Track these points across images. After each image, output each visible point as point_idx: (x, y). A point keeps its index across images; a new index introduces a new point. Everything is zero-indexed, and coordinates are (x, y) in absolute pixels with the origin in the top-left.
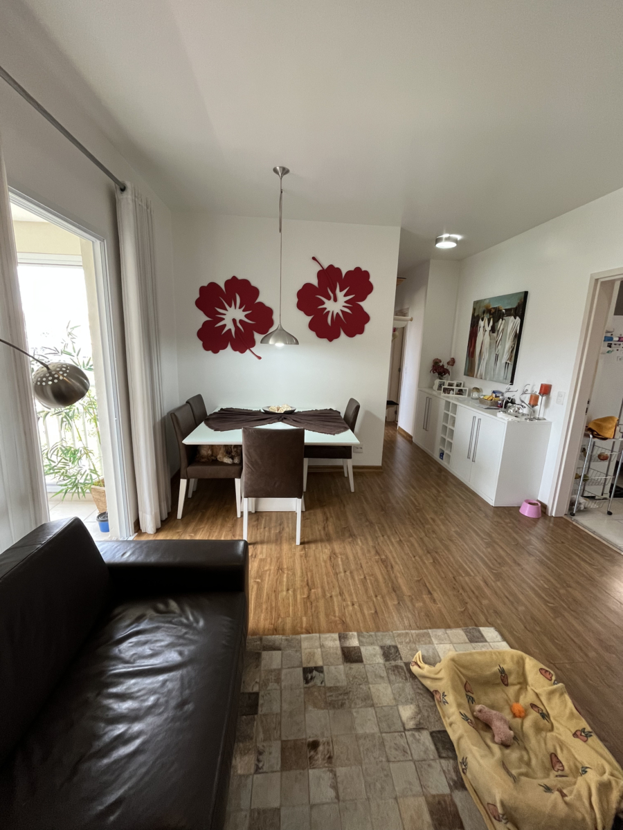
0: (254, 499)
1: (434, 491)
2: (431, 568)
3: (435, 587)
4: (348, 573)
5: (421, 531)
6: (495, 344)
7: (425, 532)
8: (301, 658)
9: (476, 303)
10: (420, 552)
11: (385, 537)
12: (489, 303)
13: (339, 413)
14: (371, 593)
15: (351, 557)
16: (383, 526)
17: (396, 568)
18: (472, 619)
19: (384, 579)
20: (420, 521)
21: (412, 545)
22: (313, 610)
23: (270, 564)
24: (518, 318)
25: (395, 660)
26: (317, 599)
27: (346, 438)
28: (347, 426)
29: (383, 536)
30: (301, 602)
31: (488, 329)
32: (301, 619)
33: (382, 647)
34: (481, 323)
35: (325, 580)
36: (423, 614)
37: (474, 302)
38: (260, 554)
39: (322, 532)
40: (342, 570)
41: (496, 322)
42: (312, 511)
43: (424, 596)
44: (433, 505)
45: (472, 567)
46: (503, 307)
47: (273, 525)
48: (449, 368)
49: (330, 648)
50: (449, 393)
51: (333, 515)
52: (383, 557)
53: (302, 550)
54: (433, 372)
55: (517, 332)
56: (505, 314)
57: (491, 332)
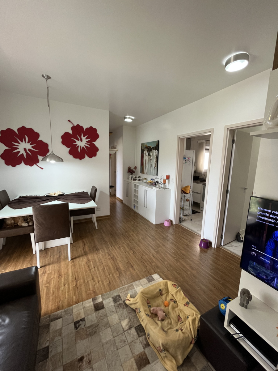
0: (43, 242)
1: (133, 223)
2: (133, 256)
3: (134, 263)
4: (96, 268)
5: (128, 240)
6: (150, 160)
7: (129, 240)
8: (73, 318)
9: (142, 144)
10: (128, 250)
11: (113, 247)
13: (88, 193)
14: (107, 274)
15: (97, 260)
16: (112, 242)
17: (118, 259)
18: (149, 273)
19: (113, 266)
20: (127, 236)
21: (124, 247)
22: (79, 291)
23: (54, 274)
24: (157, 150)
25: (119, 301)
26: (81, 285)
27: (91, 204)
28: (91, 199)
29: (112, 246)
30: (72, 289)
31: (147, 154)
32: (72, 297)
33: (113, 298)
34: (145, 152)
35: (85, 274)
36: (130, 277)
38: (48, 271)
39: (82, 252)
40: (93, 267)
42: (77, 242)
43: (130, 269)
44: (132, 228)
45: (148, 251)
47: (55, 253)
48: (135, 170)
49: (88, 307)
50: (135, 181)
51: (87, 242)
52: (112, 256)
53: (72, 263)
54: (128, 172)
55: (157, 156)
56: (152, 149)
57: (148, 156)
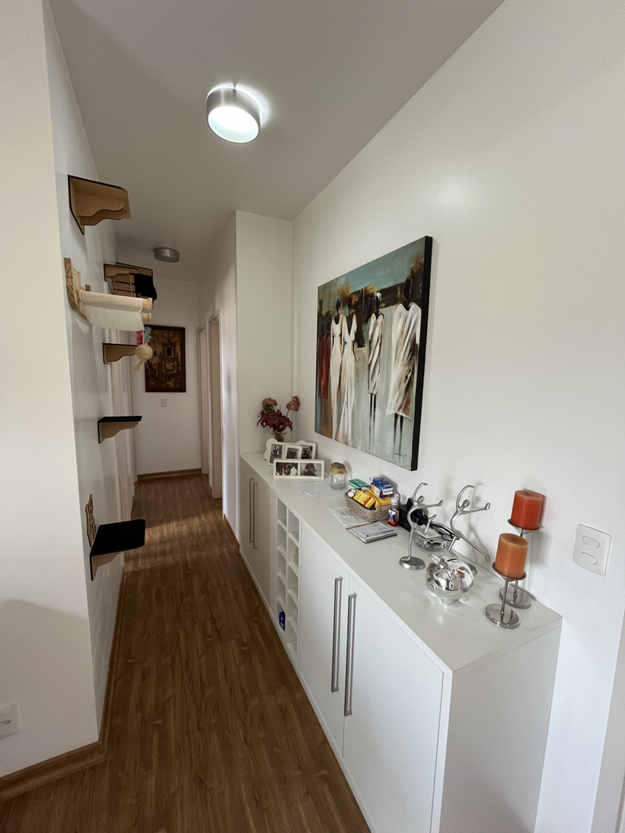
6: (367, 370)
9: (323, 289)
12: (347, 283)
24: (414, 306)
31: (350, 338)
34: (335, 328)
37: (319, 288)
41: (363, 321)
46: (376, 286)
48: (291, 416)
50: (288, 474)
54: (262, 424)
55: (415, 340)
56: (383, 302)
57: (356, 346)
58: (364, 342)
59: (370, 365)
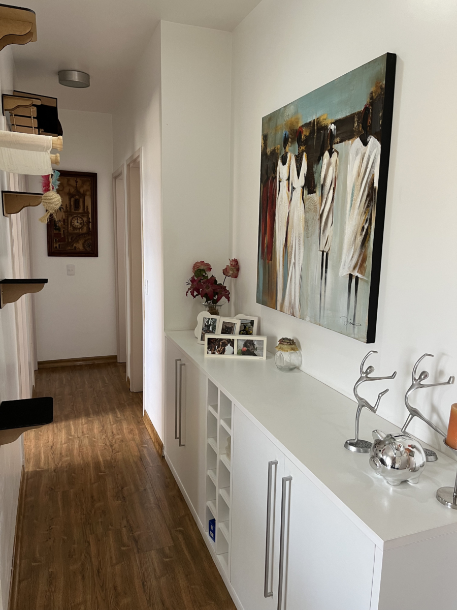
6: (318, 222)
9: (269, 121)
12: (296, 113)
24: (373, 141)
31: (299, 182)
34: (282, 171)
37: (263, 119)
41: (315, 160)
46: (329, 116)
48: (228, 282)
50: (223, 352)
54: (192, 294)
55: (373, 183)
56: (338, 135)
57: (306, 192)
58: (315, 187)
59: (321, 216)
